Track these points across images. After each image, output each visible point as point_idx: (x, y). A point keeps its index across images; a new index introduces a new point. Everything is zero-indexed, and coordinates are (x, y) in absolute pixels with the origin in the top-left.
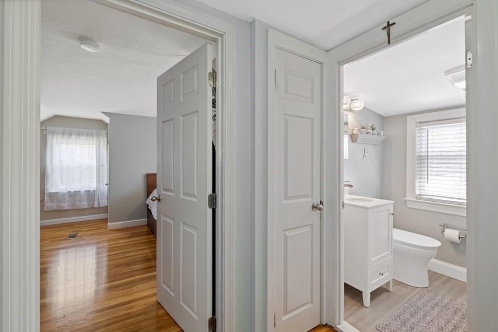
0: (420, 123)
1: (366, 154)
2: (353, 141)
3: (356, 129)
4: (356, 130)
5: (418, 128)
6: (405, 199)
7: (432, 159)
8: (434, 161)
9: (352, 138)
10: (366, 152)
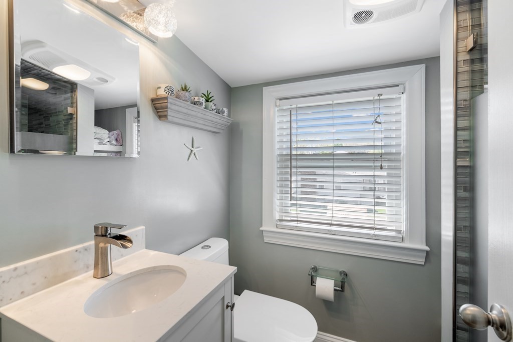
0: (281, 99)
1: (195, 150)
2: (160, 117)
3: (163, 86)
4: (162, 89)
5: (278, 109)
6: (261, 229)
7: (296, 160)
8: (300, 164)
9: (156, 108)
10: (195, 145)
